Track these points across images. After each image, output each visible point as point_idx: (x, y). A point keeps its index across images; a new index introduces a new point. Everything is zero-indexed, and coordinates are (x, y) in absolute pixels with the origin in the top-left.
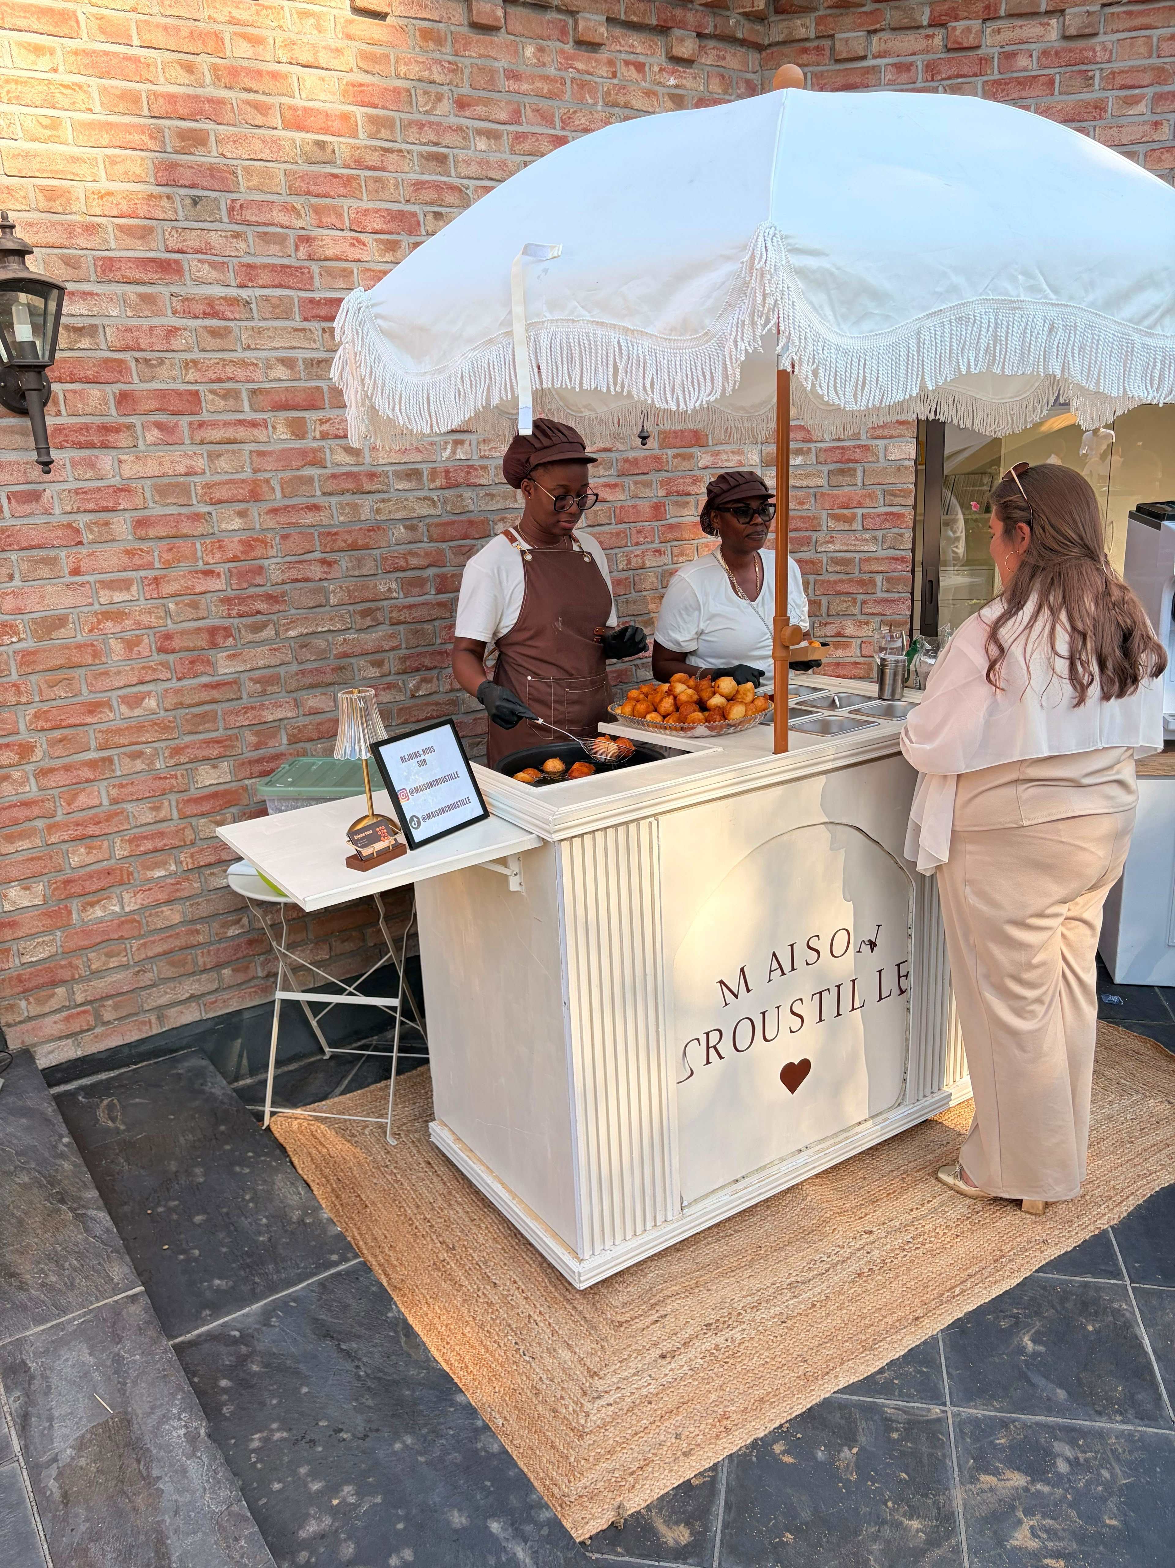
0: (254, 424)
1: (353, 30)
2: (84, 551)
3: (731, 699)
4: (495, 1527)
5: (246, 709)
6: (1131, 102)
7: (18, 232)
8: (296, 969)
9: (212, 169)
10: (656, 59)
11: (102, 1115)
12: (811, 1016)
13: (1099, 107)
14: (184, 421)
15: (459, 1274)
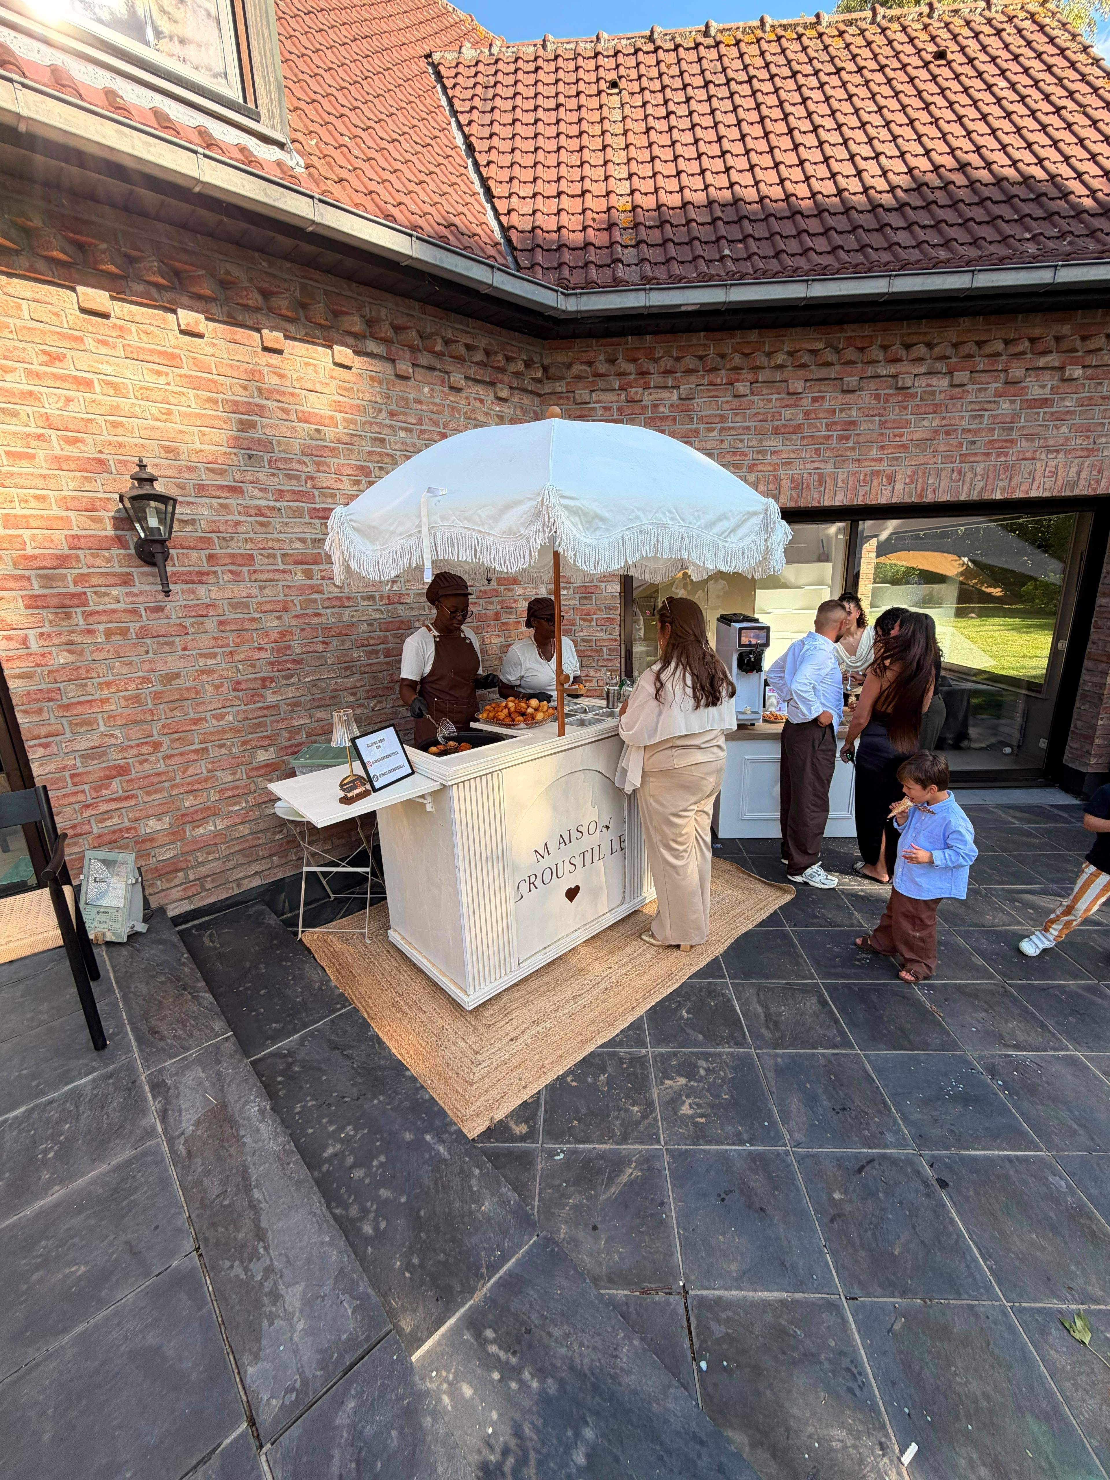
0: (284, 571)
1: (334, 374)
2: (189, 638)
3: (536, 710)
4: (428, 1138)
5: (283, 720)
6: (710, 430)
7: (149, 469)
8: (313, 854)
9: (259, 440)
10: (490, 398)
11: (206, 940)
12: (579, 864)
13: (697, 432)
14: (245, 569)
15: (405, 1008)
